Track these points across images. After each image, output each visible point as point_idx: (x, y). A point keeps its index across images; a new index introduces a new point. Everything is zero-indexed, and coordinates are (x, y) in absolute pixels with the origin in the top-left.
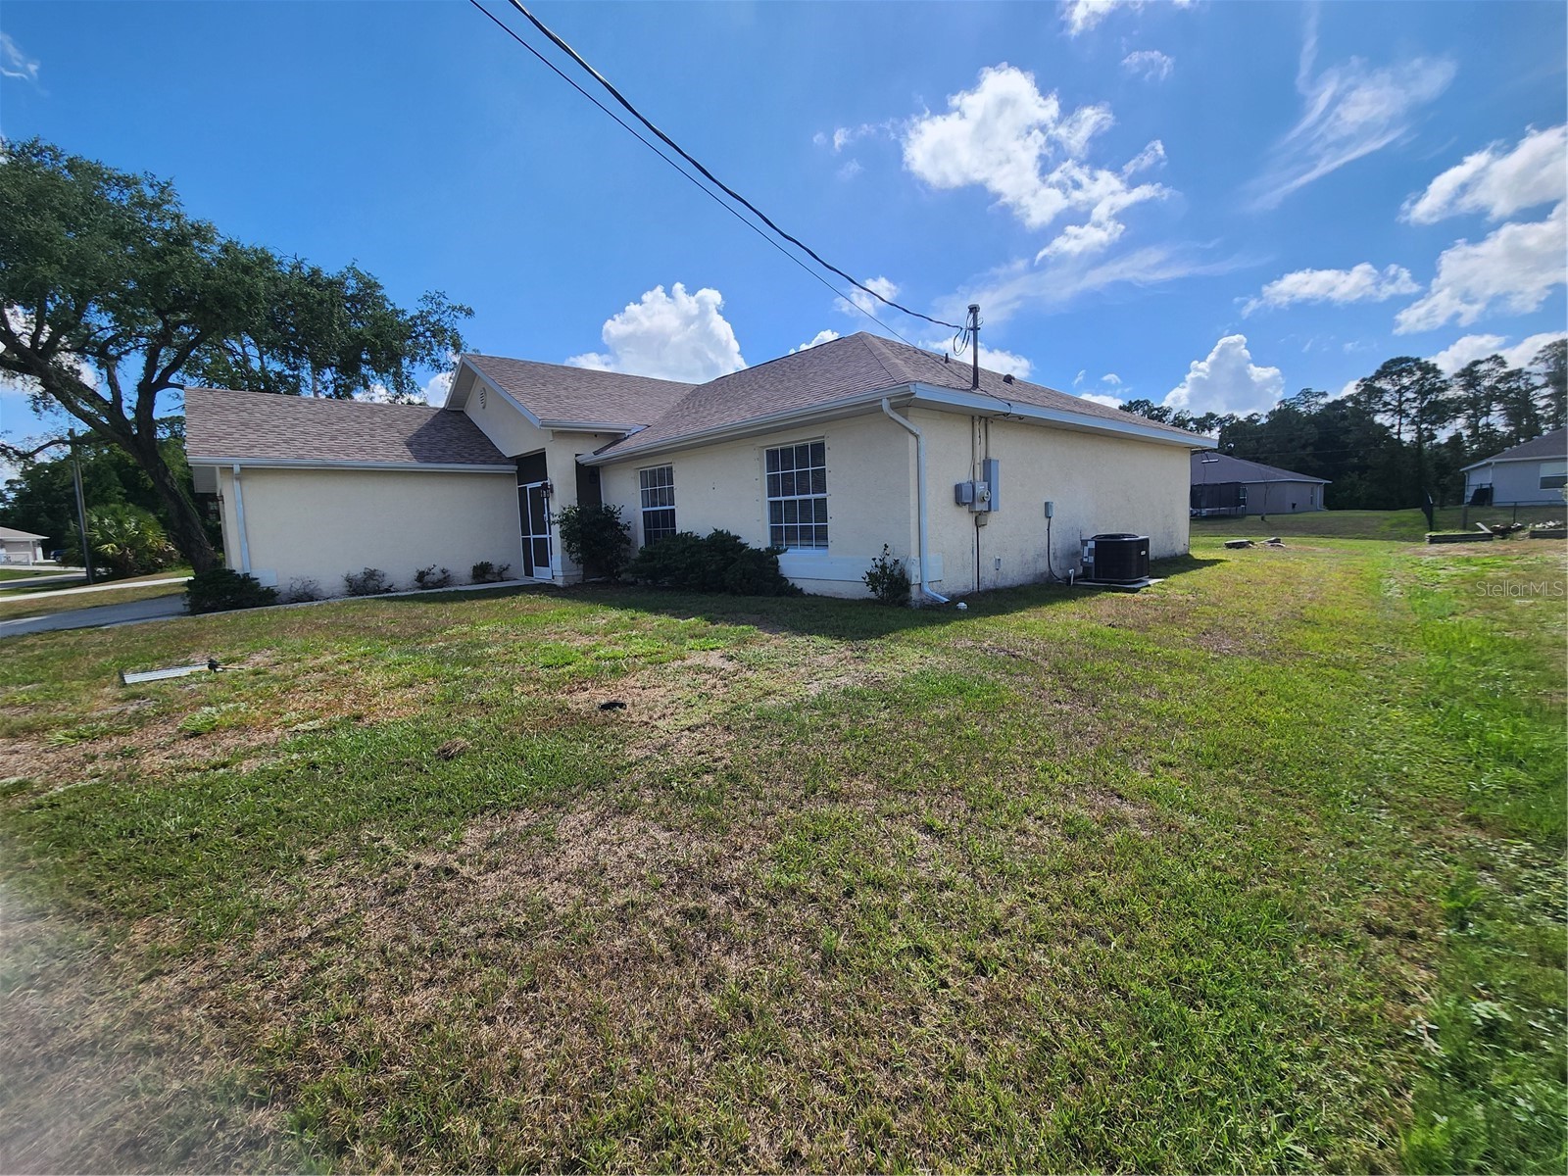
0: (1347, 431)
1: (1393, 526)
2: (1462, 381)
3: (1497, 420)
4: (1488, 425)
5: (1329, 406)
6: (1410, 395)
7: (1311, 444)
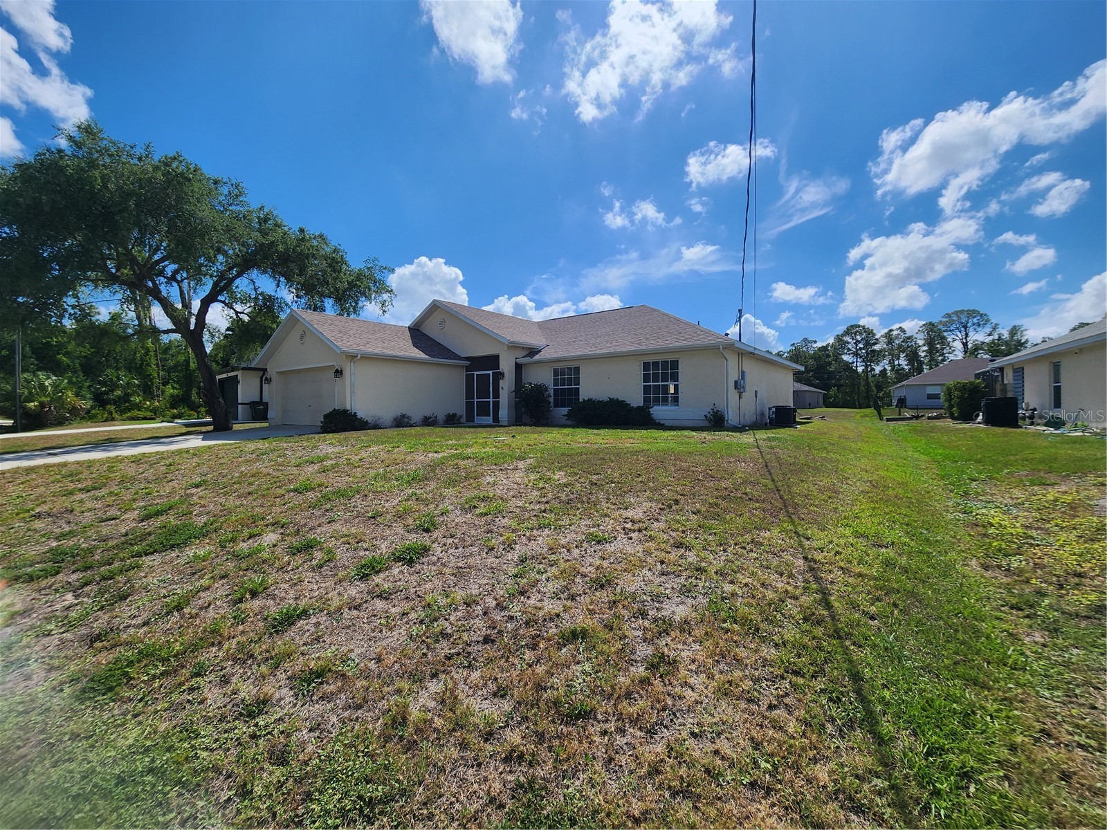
0: (830, 364)
1: (862, 416)
2: (885, 340)
3: (903, 362)
4: (899, 365)
5: (820, 349)
6: (861, 346)
7: (812, 371)
